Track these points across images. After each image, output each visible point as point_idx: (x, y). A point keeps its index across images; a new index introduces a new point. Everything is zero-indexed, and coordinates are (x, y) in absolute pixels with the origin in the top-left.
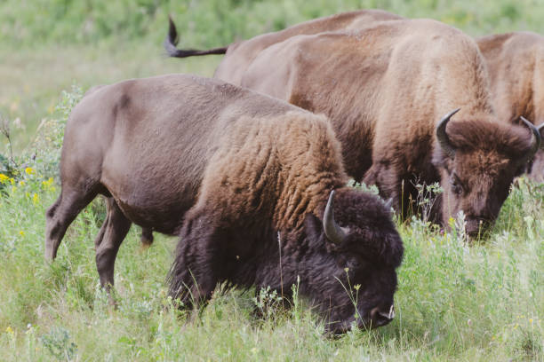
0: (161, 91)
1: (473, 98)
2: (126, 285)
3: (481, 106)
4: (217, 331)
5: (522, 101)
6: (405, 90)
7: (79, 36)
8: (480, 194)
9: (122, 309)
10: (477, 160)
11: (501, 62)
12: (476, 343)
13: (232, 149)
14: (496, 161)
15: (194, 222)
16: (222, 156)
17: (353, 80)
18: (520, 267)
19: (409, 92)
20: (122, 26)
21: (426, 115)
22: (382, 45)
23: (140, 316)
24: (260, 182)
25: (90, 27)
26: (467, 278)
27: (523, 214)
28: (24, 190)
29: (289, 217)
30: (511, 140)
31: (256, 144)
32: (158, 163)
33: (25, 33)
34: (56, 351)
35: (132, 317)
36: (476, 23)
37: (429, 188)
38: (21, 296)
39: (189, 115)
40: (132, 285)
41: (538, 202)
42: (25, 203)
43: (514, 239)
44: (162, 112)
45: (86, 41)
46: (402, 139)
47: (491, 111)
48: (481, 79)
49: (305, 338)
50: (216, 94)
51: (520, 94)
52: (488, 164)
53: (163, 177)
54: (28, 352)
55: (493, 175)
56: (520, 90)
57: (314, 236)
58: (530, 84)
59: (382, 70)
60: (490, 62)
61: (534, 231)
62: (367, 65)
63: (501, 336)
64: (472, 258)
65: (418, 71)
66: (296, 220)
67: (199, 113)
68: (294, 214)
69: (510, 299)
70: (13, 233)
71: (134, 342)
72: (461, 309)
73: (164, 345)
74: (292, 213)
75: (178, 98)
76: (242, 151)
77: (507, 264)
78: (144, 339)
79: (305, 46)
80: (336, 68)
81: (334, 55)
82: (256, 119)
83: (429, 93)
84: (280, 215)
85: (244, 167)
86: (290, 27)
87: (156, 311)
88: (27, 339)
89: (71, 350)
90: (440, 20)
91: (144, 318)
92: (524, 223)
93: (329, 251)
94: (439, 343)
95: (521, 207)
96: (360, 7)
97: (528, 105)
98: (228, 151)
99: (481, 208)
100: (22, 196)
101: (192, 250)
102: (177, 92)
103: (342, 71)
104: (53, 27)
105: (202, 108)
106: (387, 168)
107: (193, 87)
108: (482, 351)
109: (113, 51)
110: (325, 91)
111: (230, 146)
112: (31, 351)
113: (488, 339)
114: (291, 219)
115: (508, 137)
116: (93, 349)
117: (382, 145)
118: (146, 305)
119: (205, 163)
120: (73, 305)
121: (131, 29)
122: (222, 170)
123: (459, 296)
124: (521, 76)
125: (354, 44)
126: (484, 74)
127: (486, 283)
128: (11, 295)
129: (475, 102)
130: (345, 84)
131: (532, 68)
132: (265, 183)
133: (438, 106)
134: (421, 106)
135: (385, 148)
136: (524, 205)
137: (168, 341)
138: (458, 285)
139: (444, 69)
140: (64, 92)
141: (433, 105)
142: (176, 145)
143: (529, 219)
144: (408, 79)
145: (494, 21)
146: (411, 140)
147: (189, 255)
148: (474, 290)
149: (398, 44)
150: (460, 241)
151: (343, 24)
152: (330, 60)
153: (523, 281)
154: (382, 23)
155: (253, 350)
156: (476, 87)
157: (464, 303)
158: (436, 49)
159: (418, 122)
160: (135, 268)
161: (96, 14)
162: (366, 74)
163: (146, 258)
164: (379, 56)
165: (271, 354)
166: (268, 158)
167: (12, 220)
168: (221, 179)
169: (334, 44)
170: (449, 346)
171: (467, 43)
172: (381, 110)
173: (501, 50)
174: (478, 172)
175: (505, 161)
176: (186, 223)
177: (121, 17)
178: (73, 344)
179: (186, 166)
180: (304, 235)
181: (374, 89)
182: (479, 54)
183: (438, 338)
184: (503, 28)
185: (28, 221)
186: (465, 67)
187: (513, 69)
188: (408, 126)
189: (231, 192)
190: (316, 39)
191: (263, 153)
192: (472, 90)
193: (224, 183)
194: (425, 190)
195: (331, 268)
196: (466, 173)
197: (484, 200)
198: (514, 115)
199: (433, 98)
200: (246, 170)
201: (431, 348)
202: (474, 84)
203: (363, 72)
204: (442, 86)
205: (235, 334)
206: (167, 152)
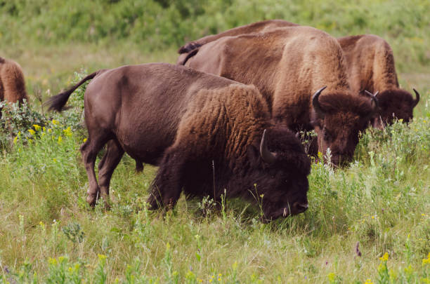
0: (148, 74)
1: (337, 79)
2: (116, 195)
3: (343, 84)
4: (174, 223)
5: (366, 79)
6: (292, 71)
7: (86, 37)
8: (342, 139)
9: (113, 210)
10: (339, 117)
11: (355, 53)
12: (338, 232)
13: (196, 110)
14: (351, 118)
15: (171, 156)
16: (189, 115)
17: (260, 65)
18: (366, 183)
19: (295, 73)
20: (113, 30)
21: (306, 87)
22: (278, 42)
23: (124, 215)
24: (215, 130)
25: (92, 31)
26: (332, 190)
27: (368, 150)
28: (51, 135)
29: (236, 150)
30: (361, 104)
31: (211, 106)
32: (149, 121)
33: (52, 35)
34: (72, 237)
35: (119, 215)
36: (338, 29)
37: (308, 133)
38: (48, 202)
39: (167, 89)
40: (119, 195)
41: (378, 142)
42: (51, 143)
43: (362, 166)
44: (149, 88)
45: (90, 41)
46: (291, 102)
47: (348, 87)
48: (343, 66)
49: (230, 228)
50: (183, 76)
51: (365, 74)
52: (347, 119)
53: (153, 129)
54: (53, 237)
55: (350, 126)
56: (366, 72)
57: (254, 158)
58: (372, 68)
59: (279, 58)
60: (348, 53)
61: (375, 161)
62: (269, 55)
63: (354, 228)
64: (336, 178)
65: (301, 60)
66: (241, 150)
67: (174, 88)
68: (240, 147)
69: (360, 204)
70: (43, 162)
71: (121, 231)
72: (329, 210)
73: (140, 233)
74: (238, 146)
75: (160, 79)
76: (202, 111)
77: (358, 181)
78: (127, 229)
79: (230, 43)
80: (249, 58)
81: (248, 49)
82: (210, 90)
83: (308, 73)
84: (230, 149)
85: (204, 121)
86: (220, 32)
87: (134, 211)
88: (53, 229)
89: (81, 237)
90: (315, 27)
91: (127, 216)
92: (369, 155)
93: (264, 168)
94: (315, 232)
95: (367, 146)
96: (265, 19)
97: (370, 81)
98: (194, 111)
99: (343, 147)
100: (49, 139)
101: (167, 173)
102: (159, 74)
103: (253, 59)
104: (69, 31)
105: (176, 85)
106: (281, 121)
107: (169, 71)
108: (341, 237)
109: (107, 46)
110: (242, 72)
111: (195, 109)
112: (55, 237)
113: (346, 229)
114: (238, 151)
115: (358, 101)
116: (94, 236)
117: (278, 107)
118: (128, 207)
119: (179, 120)
120: (82, 207)
121: (119, 33)
122: (190, 124)
123: (327, 202)
124: (367, 63)
125: (260, 42)
126: (344, 63)
127: (345, 193)
128: (43, 201)
129: (338, 81)
130: (255, 67)
131: (373, 57)
132: (218, 131)
133: (314, 81)
134: (303, 81)
135: (280, 108)
136: (369, 144)
137: (142, 230)
138: (326, 195)
139: (318, 58)
140: (76, 73)
141: (311, 81)
142: (160, 108)
143: (371, 153)
144: (295, 64)
145: (349, 28)
146: (296, 103)
147: (165, 175)
148: (336, 198)
149: (288, 42)
150: (327, 167)
151: (258, 29)
152: (246, 51)
153: (368, 192)
154: (278, 28)
155: (197, 236)
156: (339, 71)
157: (330, 206)
158: (313, 46)
159: (301, 92)
160: (121, 184)
161: (96, 23)
162: (268, 62)
163: (128, 177)
164: (276, 50)
165: (208, 239)
166: (219, 114)
167: (43, 154)
168: (189, 129)
169: (248, 42)
170: (321, 234)
171: (333, 42)
172: (278, 84)
173: (355, 46)
174: (341, 125)
175: (357, 117)
176: (165, 156)
177: (113, 25)
178: (83, 233)
179: (166, 122)
180: (247, 159)
181: (273, 71)
182: (341, 49)
183: (314, 229)
184: (356, 32)
185: (54, 154)
186: (332, 58)
187: (362, 58)
188: (294, 94)
189: (197, 137)
190: (237, 39)
191: (215, 112)
192: (337, 73)
193: (192, 131)
194: (306, 135)
195: (266, 179)
196: (333, 126)
197: (345, 142)
198: (362, 88)
199: (311, 76)
200: (206, 122)
201: (309, 235)
202: (338, 69)
203: (267, 60)
204: (317, 69)
205: (185, 226)
206: (154, 114)
